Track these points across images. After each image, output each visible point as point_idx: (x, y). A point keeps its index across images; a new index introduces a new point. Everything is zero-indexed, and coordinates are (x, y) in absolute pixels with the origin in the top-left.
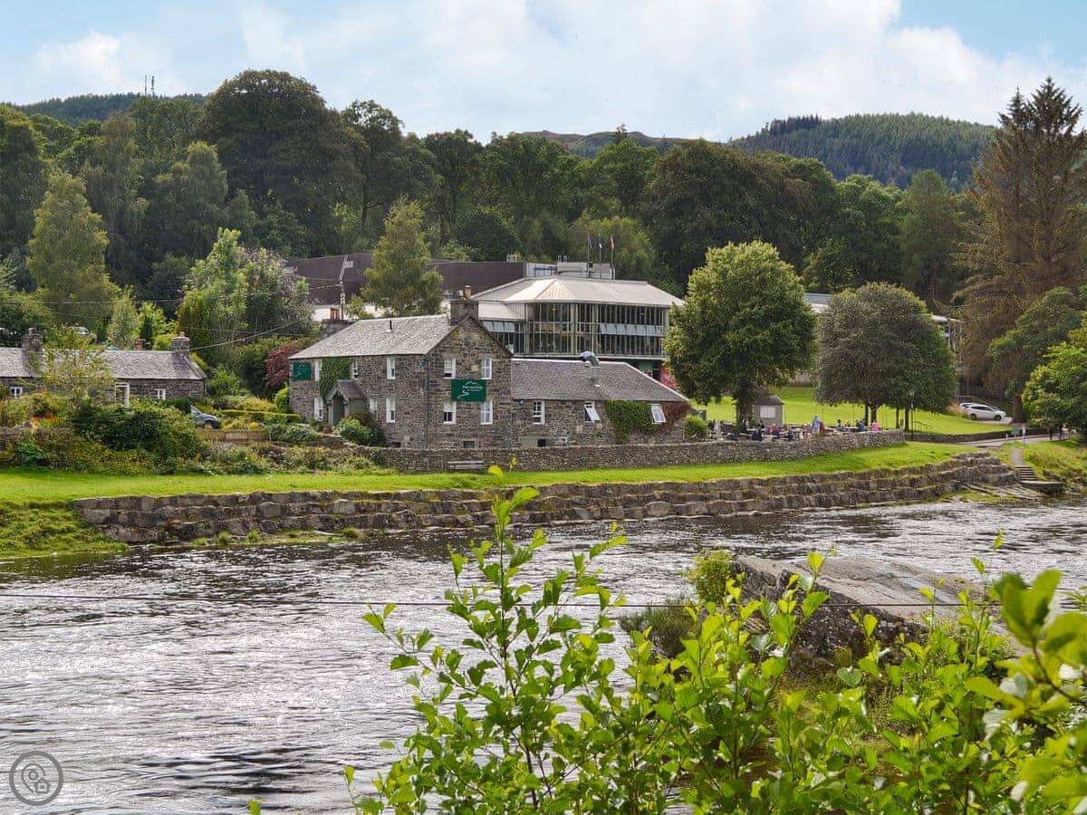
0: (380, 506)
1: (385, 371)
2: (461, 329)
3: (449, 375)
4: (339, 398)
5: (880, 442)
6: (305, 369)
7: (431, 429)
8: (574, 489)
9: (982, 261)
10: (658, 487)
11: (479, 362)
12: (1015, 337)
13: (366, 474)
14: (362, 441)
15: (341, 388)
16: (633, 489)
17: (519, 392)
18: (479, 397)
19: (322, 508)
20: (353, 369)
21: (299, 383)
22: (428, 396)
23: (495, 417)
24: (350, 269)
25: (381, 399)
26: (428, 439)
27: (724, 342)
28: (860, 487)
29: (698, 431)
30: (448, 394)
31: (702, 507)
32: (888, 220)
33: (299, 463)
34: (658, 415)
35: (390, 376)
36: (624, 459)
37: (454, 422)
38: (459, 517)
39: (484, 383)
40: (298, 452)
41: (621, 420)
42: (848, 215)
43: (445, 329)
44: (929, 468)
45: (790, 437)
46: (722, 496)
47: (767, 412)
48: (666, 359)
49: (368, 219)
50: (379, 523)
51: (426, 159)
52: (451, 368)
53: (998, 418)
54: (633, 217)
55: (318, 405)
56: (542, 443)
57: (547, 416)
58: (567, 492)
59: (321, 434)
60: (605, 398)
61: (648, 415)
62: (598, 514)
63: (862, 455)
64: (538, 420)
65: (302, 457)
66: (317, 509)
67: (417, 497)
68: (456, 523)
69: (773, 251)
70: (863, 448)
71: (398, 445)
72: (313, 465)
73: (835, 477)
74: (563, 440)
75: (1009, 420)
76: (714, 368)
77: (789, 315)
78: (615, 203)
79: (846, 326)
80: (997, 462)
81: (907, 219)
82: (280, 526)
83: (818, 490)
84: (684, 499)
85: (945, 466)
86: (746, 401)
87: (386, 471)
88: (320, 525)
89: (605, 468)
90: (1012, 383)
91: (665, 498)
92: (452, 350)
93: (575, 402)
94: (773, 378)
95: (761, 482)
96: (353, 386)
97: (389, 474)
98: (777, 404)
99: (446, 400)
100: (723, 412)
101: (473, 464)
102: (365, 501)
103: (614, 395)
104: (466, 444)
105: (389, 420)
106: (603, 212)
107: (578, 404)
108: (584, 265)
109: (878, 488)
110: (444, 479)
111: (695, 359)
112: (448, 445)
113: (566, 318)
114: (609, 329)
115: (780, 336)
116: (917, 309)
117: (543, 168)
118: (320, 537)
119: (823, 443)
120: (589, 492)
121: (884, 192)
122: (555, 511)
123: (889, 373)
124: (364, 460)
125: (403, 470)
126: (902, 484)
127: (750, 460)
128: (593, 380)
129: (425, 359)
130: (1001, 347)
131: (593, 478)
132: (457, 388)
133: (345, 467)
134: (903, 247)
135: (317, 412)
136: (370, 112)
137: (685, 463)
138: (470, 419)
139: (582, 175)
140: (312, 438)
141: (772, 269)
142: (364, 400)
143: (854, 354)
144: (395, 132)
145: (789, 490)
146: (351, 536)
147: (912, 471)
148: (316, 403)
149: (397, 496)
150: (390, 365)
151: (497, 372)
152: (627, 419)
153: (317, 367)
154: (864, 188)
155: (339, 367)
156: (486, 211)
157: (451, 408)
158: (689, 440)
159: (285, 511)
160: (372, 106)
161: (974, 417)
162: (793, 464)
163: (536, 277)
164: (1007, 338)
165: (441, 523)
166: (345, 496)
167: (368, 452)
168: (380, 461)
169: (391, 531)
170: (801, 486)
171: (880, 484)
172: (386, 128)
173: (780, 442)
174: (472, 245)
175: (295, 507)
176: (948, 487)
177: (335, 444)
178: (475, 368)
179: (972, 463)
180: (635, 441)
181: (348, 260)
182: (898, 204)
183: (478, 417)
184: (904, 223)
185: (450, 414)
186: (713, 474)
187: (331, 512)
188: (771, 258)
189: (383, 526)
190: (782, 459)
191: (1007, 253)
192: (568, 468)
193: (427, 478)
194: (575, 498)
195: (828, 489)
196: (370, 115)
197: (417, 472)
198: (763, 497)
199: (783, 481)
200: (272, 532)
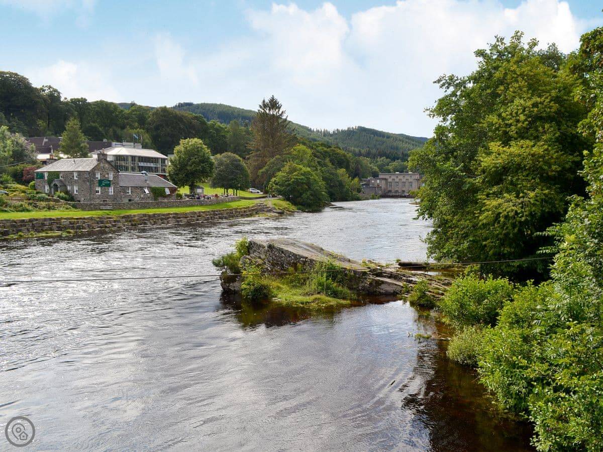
0: (78, 222)
1: (73, 176)
2: (101, 163)
3: (97, 178)
4: (56, 185)
5: (233, 200)
6: (41, 176)
7: (92, 196)
8: (145, 215)
9: (254, 147)
10: (171, 214)
11: (108, 174)
12: (266, 169)
13: (70, 211)
14: (66, 200)
15: (56, 182)
16: (163, 215)
17: (122, 184)
18: (109, 185)
19: (57, 223)
20: (61, 175)
21: (39, 180)
22: (90, 185)
23: (114, 192)
24: (46, 142)
25: (72, 186)
26: (90, 200)
27: (187, 169)
28: (231, 213)
29: (180, 196)
30: (97, 184)
31: (185, 220)
32: (223, 134)
33: (44, 208)
34: (168, 192)
35: (75, 178)
36: (159, 205)
37: (99, 193)
38: (107, 225)
39: (110, 181)
40: (43, 204)
41: (156, 193)
42: (211, 132)
43: (96, 163)
44: (249, 207)
45: (208, 198)
46: (191, 217)
47: (199, 191)
48: (167, 174)
49: (50, 125)
50: (79, 228)
51: (71, 106)
52: (98, 176)
53: (258, 192)
54: (143, 129)
55: (47, 188)
56: (130, 200)
57: (132, 192)
58: (142, 216)
59: (49, 197)
60: (150, 186)
61: (164, 191)
62: (153, 223)
63: (230, 204)
64: (128, 193)
65: (44, 205)
66: (56, 224)
67: (91, 219)
68: (106, 227)
69: (201, 141)
70: (229, 202)
71: (79, 201)
72: (49, 208)
73: (223, 210)
74: (137, 199)
75: (262, 193)
76: (184, 177)
77: (207, 162)
78: (136, 124)
79: (219, 165)
80: (266, 205)
81: (229, 134)
82: (42, 230)
83: (219, 214)
84: (180, 218)
85: (253, 207)
86: (193, 187)
87: (78, 210)
88: (57, 229)
89: (152, 208)
90: (265, 182)
91: (174, 217)
92: (98, 170)
93: (140, 187)
94: (200, 180)
95: (203, 212)
96: (61, 181)
97: (79, 211)
98: (202, 188)
99: (97, 186)
100: (185, 190)
101: (108, 207)
102: (73, 220)
103: (153, 186)
104: (104, 201)
105: (75, 193)
106: (132, 128)
107: (142, 188)
108: (132, 144)
109: (236, 213)
110: (100, 213)
111: (177, 174)
112: (98, 201)
113: (127, 160)
114: (141, 164)
115: (204, 167)
116: (240, 161)
117: (112, 112)
118: (58, 233)
119: (217, 200)
120: (149, 216)
121: (221, 126)
122: (139, 223)
123: (232, 179)
124: (68, 206)
125: (84, 209)
126: (242, 212)
127: (197, 206)
128: (146, 180)
129: (89, 173)
130: (262, 172)
131: (151, 211)
132: (100, 182)
133: (61, 209)
134: (228, 142)
135: (46, 190)
136: (49, 89)
137: (177, 207)
138: (105, 193)
139: (126, 115)
140: (47, 199)
141: (201, 147)
142: (65, 186)
143: (222, 173)
144: (59, 97)
145: (211, 214)
146: (69, 232)
147: (244, 208)
148: (46, 187)
149: (84, 218)
150: (75, 174)
151: (114, 177)
152: (158, 193)
153: (46, 175)
154: (215, 124)
155: (54, 175)
156: (93, 125)
157: (99, 189)
158: (178, 199)
159: (43, 225)
160: (50, 87)
161: (251, 192)
162: (211, 207)
163: (116, 147)
164: (263, 170)
165: (101, 227)
166: (65, 219)
167: (70, 204)
168: (75, 207)
169: (84, 230)
170: (214, 213)
171: (236, 212)
172: (56, 95)
173: (206, 199)
174: (90, 136)
175: (47, 223)
176: (254, 213)
177: (55, 201)
178: (106, 176)
179: (260, 206)
180: (160, 199)
181: (46, 138)
182: (226, 129)
183: (108, 192)
184: (228, 135)
185: (98, 191)
186: (188, 210)
187: (60, 225)
188: (201, 144)
189: (80, 229)
190: (207, 205)
191: (262, 145)
192: (141, 208)
193: (94, 212)
194: (145, 218)
195: (222, 214)
196: (49, 90)
197: (89, 210)
198: (204, 217)
199: (209, 212)
200: (39, 232)
